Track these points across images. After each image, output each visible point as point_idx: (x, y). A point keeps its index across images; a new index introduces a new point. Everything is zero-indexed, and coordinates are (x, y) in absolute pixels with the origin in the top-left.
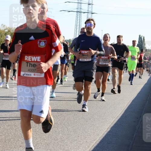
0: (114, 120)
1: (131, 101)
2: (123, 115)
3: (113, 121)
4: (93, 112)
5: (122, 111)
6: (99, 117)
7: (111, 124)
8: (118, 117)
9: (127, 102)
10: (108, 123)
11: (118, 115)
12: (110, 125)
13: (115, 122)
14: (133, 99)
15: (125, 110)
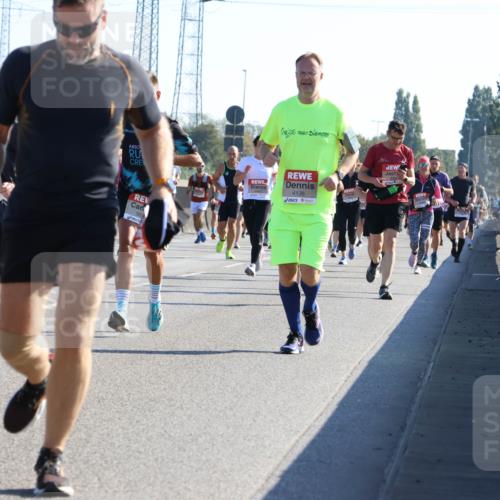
0: (293, 441)
1: (365, 364)
2: (331, 420)
3: (288, 446)
4: (206, 410)
5: (325, 404)
6: (231, 430)
7: (280, 458)
8: (309, 428)
9: (348, 367)
10: (268, 454)
11: (310, 421)
12: (277, 462)
13: (299, 450)
14: (372, 354)
15: (338, 399)
